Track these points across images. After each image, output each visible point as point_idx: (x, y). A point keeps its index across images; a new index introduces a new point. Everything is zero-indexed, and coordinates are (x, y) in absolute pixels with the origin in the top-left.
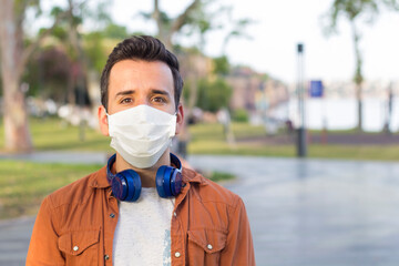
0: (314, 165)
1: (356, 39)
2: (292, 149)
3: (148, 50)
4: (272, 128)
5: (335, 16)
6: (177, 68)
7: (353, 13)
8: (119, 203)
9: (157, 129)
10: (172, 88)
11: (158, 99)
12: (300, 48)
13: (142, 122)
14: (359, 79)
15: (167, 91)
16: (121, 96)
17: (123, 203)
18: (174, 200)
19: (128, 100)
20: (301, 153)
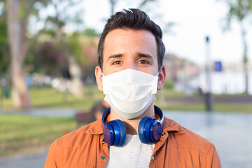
0: (217, 117)
1: (244, 33)
2: (202, 106)
3: (135, 21)
4: (189, 93)
5: (229, 20)
6: (161, 36)
7: (241, 17)
8: (109, 147)
9: (142, 89)
10: (156, 53)
11: (143, 62)
12: (207, 39)
13: (129, 84)
14: (245, 60)
15: (151, 55)
16: (112, 59)
17: (112, 147)
18: (154, 145)
19: (118, 62)
20: (209, 109)
